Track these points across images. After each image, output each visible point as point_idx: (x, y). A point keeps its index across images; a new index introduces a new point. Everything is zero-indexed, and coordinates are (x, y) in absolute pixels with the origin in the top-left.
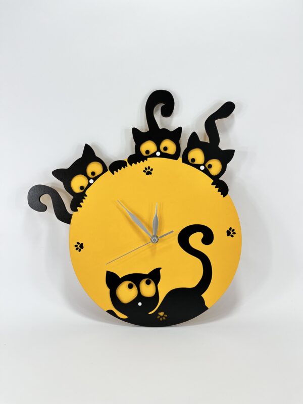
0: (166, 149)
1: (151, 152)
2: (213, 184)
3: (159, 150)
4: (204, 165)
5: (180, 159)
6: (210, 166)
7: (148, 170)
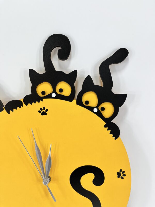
0: (61, 90)
1: (47, 93)
2: (105, 126)
3: (54, 91)
4: (97, 107)
5: (75, 101)
6: (103, 109)
7: (43, 110)
